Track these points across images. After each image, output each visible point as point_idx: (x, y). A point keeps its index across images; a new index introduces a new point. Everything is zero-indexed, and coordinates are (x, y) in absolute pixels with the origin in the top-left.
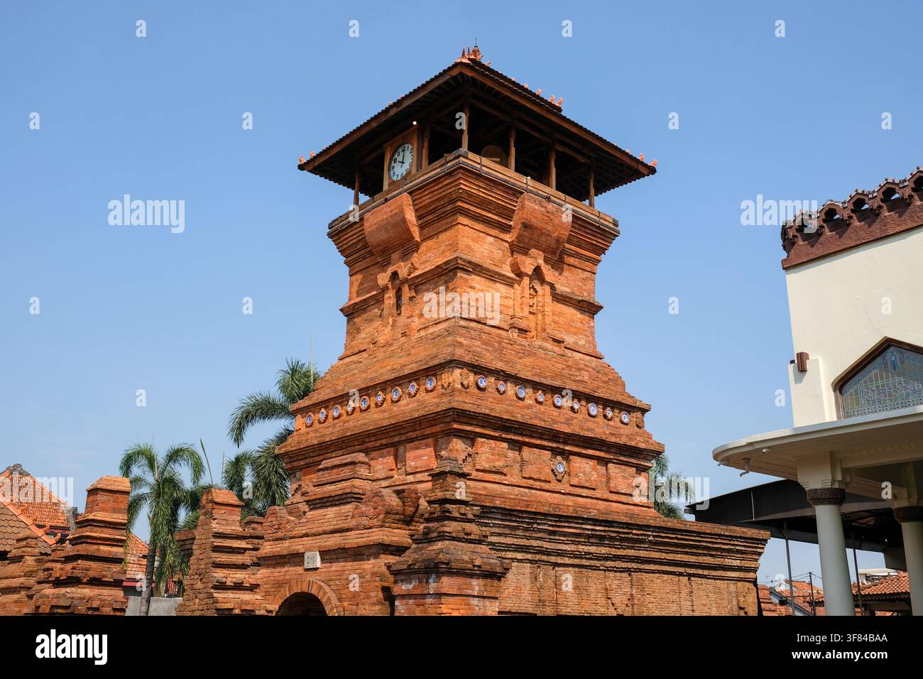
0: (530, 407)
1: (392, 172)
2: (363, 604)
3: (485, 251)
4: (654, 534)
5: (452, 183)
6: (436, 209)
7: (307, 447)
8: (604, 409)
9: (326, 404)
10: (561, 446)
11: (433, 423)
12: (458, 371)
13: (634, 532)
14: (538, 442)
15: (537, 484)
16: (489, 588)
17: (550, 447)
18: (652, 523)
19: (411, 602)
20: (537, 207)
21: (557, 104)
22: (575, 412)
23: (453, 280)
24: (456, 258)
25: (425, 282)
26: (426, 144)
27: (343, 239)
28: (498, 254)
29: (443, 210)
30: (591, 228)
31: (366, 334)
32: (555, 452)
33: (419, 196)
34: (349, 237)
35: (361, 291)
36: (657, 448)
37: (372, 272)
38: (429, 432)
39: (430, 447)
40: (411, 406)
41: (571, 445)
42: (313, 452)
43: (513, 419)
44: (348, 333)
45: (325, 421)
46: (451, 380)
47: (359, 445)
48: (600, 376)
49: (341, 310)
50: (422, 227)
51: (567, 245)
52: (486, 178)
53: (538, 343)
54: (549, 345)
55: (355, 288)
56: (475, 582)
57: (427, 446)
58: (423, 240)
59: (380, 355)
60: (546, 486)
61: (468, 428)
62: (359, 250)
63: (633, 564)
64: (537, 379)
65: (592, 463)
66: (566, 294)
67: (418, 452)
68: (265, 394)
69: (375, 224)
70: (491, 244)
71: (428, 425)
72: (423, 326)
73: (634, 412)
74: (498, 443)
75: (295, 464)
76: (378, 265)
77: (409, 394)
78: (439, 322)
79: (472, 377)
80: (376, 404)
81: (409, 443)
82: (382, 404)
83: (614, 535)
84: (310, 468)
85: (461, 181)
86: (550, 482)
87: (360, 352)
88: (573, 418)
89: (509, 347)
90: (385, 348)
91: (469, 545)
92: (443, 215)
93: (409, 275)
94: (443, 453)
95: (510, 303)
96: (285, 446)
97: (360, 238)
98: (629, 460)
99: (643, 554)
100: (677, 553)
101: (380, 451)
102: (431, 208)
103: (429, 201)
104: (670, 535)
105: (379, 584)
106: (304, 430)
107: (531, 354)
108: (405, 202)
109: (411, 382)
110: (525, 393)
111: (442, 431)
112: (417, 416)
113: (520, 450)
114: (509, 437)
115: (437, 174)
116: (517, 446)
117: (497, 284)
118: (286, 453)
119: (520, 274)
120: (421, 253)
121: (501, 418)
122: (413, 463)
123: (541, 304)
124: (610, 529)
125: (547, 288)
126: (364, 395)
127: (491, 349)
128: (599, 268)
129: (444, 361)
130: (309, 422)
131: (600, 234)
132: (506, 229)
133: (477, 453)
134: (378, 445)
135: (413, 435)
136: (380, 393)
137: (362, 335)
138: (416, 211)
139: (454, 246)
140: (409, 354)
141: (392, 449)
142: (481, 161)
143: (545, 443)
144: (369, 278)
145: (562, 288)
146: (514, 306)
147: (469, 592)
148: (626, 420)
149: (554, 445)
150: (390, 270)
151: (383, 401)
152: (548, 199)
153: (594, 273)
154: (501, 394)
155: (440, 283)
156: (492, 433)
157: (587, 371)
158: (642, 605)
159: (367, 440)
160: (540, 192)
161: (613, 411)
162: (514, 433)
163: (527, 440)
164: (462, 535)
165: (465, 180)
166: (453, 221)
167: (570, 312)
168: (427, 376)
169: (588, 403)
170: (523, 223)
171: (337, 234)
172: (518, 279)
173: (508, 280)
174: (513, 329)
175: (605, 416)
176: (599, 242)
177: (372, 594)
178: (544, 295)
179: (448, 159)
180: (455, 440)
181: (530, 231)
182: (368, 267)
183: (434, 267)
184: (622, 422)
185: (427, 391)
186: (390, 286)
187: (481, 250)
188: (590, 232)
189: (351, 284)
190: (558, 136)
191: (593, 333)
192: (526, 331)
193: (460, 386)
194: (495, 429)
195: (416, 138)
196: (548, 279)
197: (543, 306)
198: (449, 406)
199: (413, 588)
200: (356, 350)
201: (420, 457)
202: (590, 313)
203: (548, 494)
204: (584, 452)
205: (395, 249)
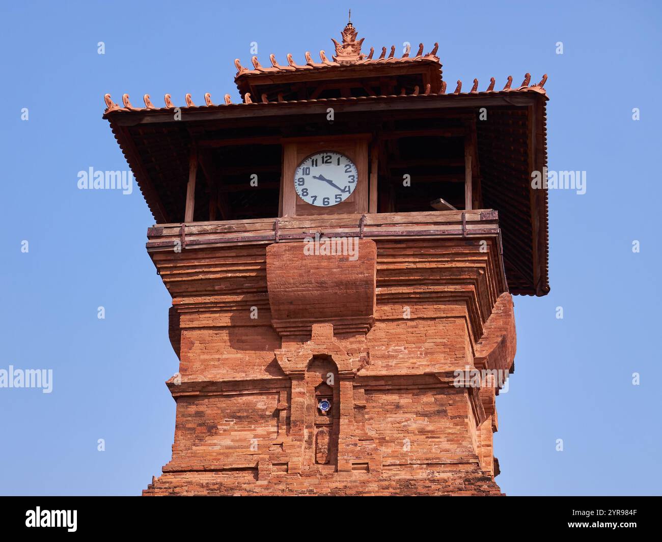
1: (299, 188)
5: (468, 255)
6: (420, 282)
25: (388, 390)
29: (434, 288)
31: (237, 441)
33: (391, 252)
37: (244, 338)
50: (379, 299)
58: (383, 321)
69: (296, 269)
72: (398, 462)
93: (358, 370)
108: (372, 254)
115: (447, 233)
120: (375, 340)
150: (310, 351)
155: (425, 400)
166: (452, 310)
183: (419, 372)
186: (308, 376)
195: (365, 154)
200: (217, 465)
205: (324, 317)
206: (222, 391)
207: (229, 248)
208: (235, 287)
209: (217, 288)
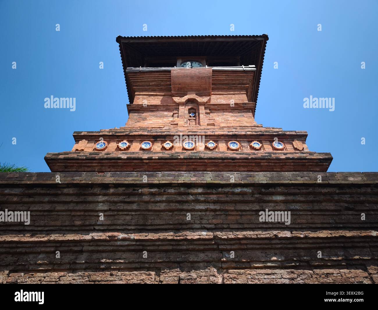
5: (245, 76)
6: (228, 84)
23: (247, 113)
27: (140, 76)
34: (145, 77)
46: (304, 146)
50: (213, 89)
58: (214, 94)
62: (151, 86)
69: (182, 73)
72: (226, 126)
77: (252, 148)
78: (244, 127)
85: (252, 78)
92: (233, 88)
93: (207, 102)
97: (156, 80)
102: (225, 82)
103: (224, 78)
106: (89, 151)
130: (100, 147)
136: (210, 141)
138: (212, 80)
150: (186, 97)
155: (234, 113)
166: (240, 92)
186: (185, 104)
205: (191, 91)
206: (150, 109)
207: (157, 72)
208: (158, 84)
209: (151, 84)
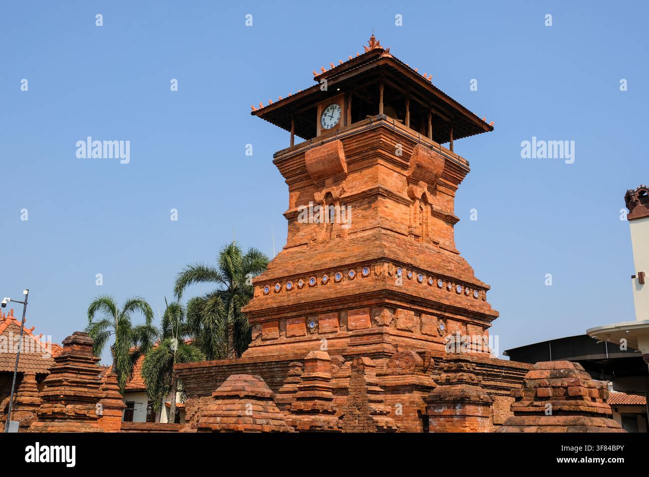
0: (425, 288)
1: (323, 123)
2: (406, 420)
3: (393, 182)
4: (505, 371)
5: (374, 136)
6: (361, 153)
7: (268, 309)
8: (464, 289)
9: (280, 280)
10: (443, 313)
11: (369, 298)
12: (386, 265)
13: (495, 370)
14: (431, 311)
15: (430, 338)
16: (485, 412)
17: (436, 314)
18: (505, 364)
19: (442, 419)
20: (426, 154)
21: (429, 80)
22: (449, 291)
23: (375, 202)
24: (378, 188)
25: (352, 201)
26: (350, 106)
27: (286, 165)
28: (400, 184)
29: (367, 153)
30: (454, 167)
31: (305, 233)
32: (440, 317)
33: (348, 143)
34: (290, 165)
35: (298, 203)
36: (495, 314)
37: (309, 190)
38: (365, 304)
39: (367, 314)
40: (351, 286)
41: (449, 312)
42: (272, 312)
43: (418, 296)
44: (289, 230)
45: (279, 292)
46: (382, 270)
47: (309, 309)
48: (461, 266)
49: (284, 215)
50: (349, 164)
51: (441, 179)
52: (396, 134)
53: (425, 244)
54: (431, 246)
55: (294, 200)
56: (480, 408)
57: (364, 313)
58: (351, 172)
59: (320, 248)
60: (435, 339)
61: (393, 302)
62: (297, 175)
63: (493, 390)
64: (429, 270)
65: (459, 324)
66: (438, 211)
67: (357, 317)
68: (200, 264)
69: (315, 159)
70: (396, 177)
71: (366, 299)
72: (352, 232)
73: (481, 290)
74: (409, 311)
75: (257, 319)
76: (313, 186)
77: (349, 278)
78: (366, 230)
79: (394, 269)
80: (322, 283)
81: (349, 310)
82: (327, 283)
83: (485, 372)
84: (269, 323)
85: (382, 136)
86: (436, 336)
87: (301, 245)
88: (449, 295)
89: (411, 247)
90: (323, 245)
91: (474, 386)
92: (366, 157)
93: (340, 196)
94: (377, 318)
95: (407, 217)
96: (249, 307)
97: (299, 166)
98: (479, 322)
99: (498, 384)
100: (515, 383)
101: (327, 314)
102: (357, 151)
103: (356, 146)
104: (513, 372)
105: (417, 408)
106: (262, 296)
107: (423, 252)
108: (339, 146)
109: (350, 269)
110: (423, 278)
111: (376, 304)
112: (358, 293)
113: (420, 316)
114: (415, 307)
115: (364, 129)
116: (419, 313)
117: (400, 205)
118: (250, 312)
119: (414, 198)
120: (348, 181)
121: (412, 296)
122: (353, 324)
123: (425, 218)
124: (483, 369)
125: (429, 207)
126: (312, 276)
127: (401, 249)
128: (457, 193)
129: (377, 258)
130: (266, 291)
131: (459, 171)
132: (405, 167)
133: (397, 318)
134: (325, 310)
135: (354, 305)
136: (325, 275)
137: (301, 233)
138: (345, 152)
139: (375, 179)
140: (346, 250)
141: (336, 314)
142: (394, 122)
143: (434, 311)
144: (305, 194)
145: (436, 207)
146: (410, 219)
147: (477, 414)
148: (476, 296)
149: (439, 313)
150: (324, 192)
151: (328, 281)
152: (431, 148)
153: (454, 197)
154: (410, 279)
155: (364, 203)
156: (406, 305)
157: (453, 263)
158: (498, 416)
159: (317, 306)
160: (426, 143)
161: (469, 290)
162: (417, 305)
163: (425, 310)
164: (470, 381)
165: (384, 135)
166: (373, 162)
167: (441, 223)
168: (363, 267)
169: (456, 285)
170: (417, 164)
171: (281, 162)
172: (412, 201)
173: (407, 202)
174: (411, 235)
175: (465, 293)
176: (457, 176)
177: (411, 414)
178: (427, 212)
179: (372, 120)
180: (385, 310)
181: (420, 170)
182: (305, 187)
183: (360, 192)
184: (474, 297)
185: (363, 276)
186: (324, 202)
187: (391, 181)
188: (453, 169)
189: (291, 197)
190: (433, 103)
191: (453, 237)
192: (419, 237)
193: (387, 275)
194: (407, 303)
195: (343, 101)
196: (430, 201)
197: (427, 219)
198: (383, 288)
199: (443, 412)
200: (298, 243)
201: (359, 320)
202: (451, 223)
203: (436, 344)
204: (455, 317)
205: (328, 176)
207: (297, 156)
